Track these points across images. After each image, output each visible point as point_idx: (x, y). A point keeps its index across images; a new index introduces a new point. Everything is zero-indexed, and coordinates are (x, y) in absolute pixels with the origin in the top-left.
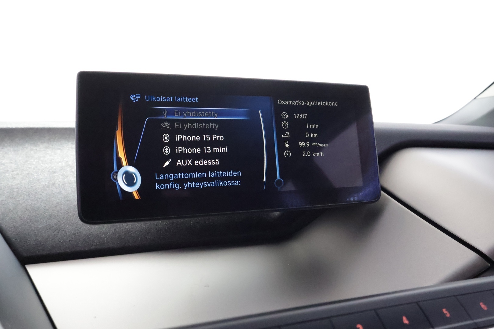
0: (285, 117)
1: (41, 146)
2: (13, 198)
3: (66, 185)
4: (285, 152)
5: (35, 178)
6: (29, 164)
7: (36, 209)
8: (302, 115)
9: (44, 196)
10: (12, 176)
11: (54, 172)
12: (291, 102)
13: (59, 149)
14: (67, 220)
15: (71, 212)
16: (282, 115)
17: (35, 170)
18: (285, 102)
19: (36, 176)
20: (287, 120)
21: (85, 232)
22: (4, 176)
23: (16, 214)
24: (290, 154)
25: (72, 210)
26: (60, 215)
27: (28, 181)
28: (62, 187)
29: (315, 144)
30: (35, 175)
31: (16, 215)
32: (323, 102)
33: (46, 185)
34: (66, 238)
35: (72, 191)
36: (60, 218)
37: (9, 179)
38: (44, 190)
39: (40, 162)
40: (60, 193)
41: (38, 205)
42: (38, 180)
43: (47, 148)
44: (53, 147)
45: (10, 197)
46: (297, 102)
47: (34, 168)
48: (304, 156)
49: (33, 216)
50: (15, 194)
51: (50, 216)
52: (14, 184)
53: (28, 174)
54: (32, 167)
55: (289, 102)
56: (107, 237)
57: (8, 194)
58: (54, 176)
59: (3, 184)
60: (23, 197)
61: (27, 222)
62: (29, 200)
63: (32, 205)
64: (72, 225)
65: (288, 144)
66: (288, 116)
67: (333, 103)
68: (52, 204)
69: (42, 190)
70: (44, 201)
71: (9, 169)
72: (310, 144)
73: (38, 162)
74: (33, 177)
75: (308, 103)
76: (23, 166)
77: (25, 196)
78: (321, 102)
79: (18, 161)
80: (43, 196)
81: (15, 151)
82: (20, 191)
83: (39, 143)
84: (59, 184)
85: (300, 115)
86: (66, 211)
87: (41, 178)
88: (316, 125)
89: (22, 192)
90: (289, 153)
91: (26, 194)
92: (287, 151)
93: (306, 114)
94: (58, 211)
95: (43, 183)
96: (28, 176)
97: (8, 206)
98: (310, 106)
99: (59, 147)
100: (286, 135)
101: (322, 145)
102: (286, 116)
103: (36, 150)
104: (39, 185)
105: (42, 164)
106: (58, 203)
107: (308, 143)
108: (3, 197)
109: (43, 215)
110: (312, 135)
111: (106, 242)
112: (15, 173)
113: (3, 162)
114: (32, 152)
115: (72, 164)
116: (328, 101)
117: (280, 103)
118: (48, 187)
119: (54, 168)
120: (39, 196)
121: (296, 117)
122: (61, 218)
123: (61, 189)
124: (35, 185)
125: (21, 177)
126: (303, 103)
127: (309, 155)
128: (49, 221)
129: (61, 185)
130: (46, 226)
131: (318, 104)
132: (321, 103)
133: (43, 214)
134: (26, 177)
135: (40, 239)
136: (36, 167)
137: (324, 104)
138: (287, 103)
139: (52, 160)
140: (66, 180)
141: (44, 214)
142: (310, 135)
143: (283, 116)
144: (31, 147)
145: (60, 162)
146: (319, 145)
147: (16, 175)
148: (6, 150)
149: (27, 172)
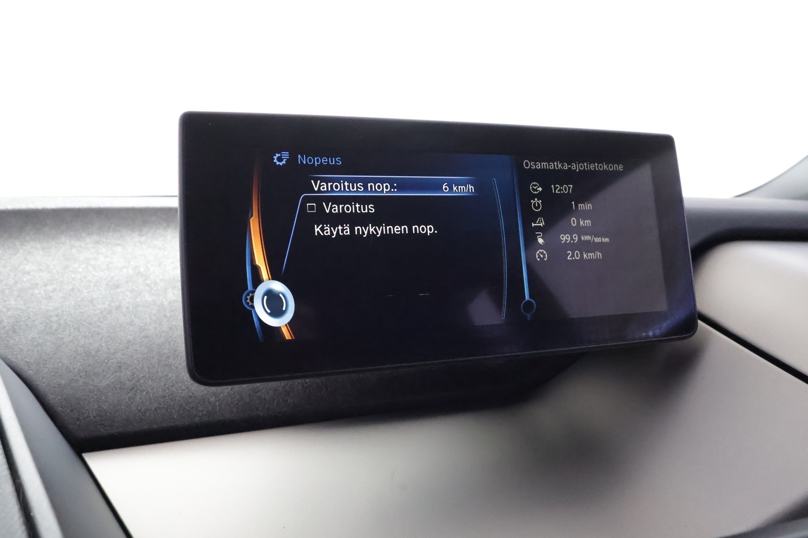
0: (536, 190)
1: (88, 240)
2: (51, 333)
3: (141, 308)
4: (538, 252)
5: (85, 296)
6: (71, 272)
7: (94, 353)
8: (565, 187)
9: (104, 329)
10: (46, 294)
11: (117, 286)
12: (546, 165)
13: (119, 245)
14: (149, 372)
15: (153, 358)
16: (531, 188)
17: (83, 283)
18: (536, 165)
19: (86, 294)
20: (539, 196)
21: (182, 393)
22: (32, 295)
23: (60, 362)
24: (546, 256)
25: (155, 353)
26: (136, 362)
27: (73, 303)
28: (133, 312)
29: (588, 238)
30: (85, 291)
31: (60, 364)
32: (598, 164)
33: (105, 309)
34: (150, 404)
35: (151, 320)
36: (136, 368)
37: (41, 299)
38: (103, 318)
39: (90, 268)
40: (131, 323)
41: (96, 345)
42: (91, 301)
43: (97, 243)
44: (109, 241)
45: (46, 332)
46: (555, 163)
47: (80, 279)
48: (568, 258)
49: (89, 366)
50: (55, 326)
51: (119, 365)
52: (50, 309)
53: (73, 289)
54: (78, 278)
55: (542, 164)
56: (219, 400)
57: (42, 326)
58: (118, 293)
59: (31, 309)
60: (68, 332)
61: (81, 377)
62: (80, 337)
63: (86, 346)
64: (158, 380)
65: (542, 237)
66: (540, 189)
67: (616, 166)
68: (120, 344)
69: (99, 319)
70: (105, 338)
71: (39, 282)
72: (579, 238)
73: (87, 268)
74: (82, 296)
75: (574, 167)
76: (63, 276)
77: (72, 331)
78: (596, 164)
79: (52, 267)
80: (102, 329)
81: (44, 249)
82: (62, 322)
83: (83, 235)
84: (128, 308)
85: (561, 188)
86: (147, 355)
87: (96, 296)
88: (588, 205)
89: (66, 323)
90: (544, 255)
91: (73, 326)
92: (541, 251)
93: (572, 186)
94: (132, 356)
95: (100, 306)
96: (72, 294)
97: (45, 348)
98: (578, 170)
99: (119, 242)
100: (539, 223)
101: (599, 240)
102: (538, 189)
103: (81, 246)
104: (94, 310)
105: (93, 272)
106: (129, 342)
107: (575, 237)
108: (34, 332)
109: (107, 363)
110: (581, 223)
111: (219, 409)
112: (50, 288)
113: (27, 268)
114: (73, 250)
115: (145, 271)
116: (608, 163)
117: (527, 166)
118: (110, 312)
119: (116, 278)
120: (97, 330)
121: (555, 191)
122: (138, 367)
123: (133, 317)
124: (86, 308)
125: (61, 295)
126: (566, 167)
127: (578, 257)
128: (118, 373)
129: (131, 308)
130: (113, 383)
131: (591, 167)
132: (595, 166)
133: (106, 361)
134: (70, 295)
135: (104, 407)
136: (85, 277)
137: (601, 167)
138: (538, 167)
139: (110, 265)
140: (138, 300)
141: (108, 361)
142: (578, 223)
143: (533, 189)
144: (70, 242)
145: (124, 267)
146: (594, 240)
147: (52, 292)
148: (28, 247)
149: (70, 287)
